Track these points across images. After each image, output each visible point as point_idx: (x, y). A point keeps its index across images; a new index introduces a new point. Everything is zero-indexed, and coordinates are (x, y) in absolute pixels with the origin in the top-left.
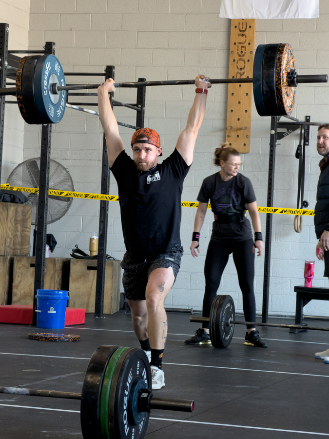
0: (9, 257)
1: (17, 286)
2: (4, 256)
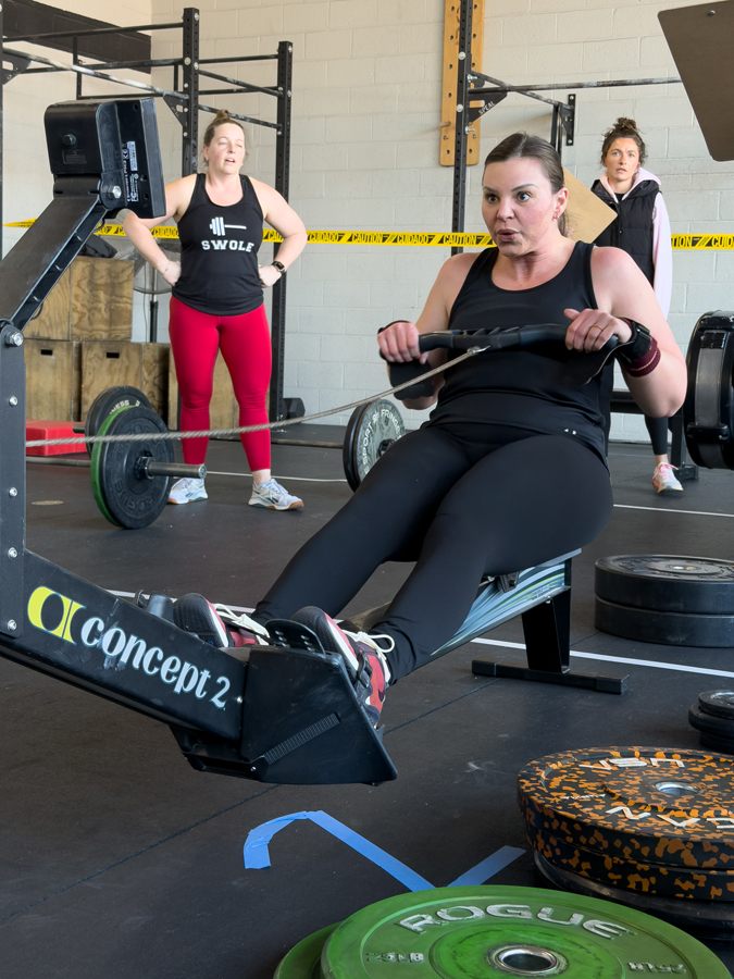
0: (75, 343)
1: (88, 389)
2: (68, 341)
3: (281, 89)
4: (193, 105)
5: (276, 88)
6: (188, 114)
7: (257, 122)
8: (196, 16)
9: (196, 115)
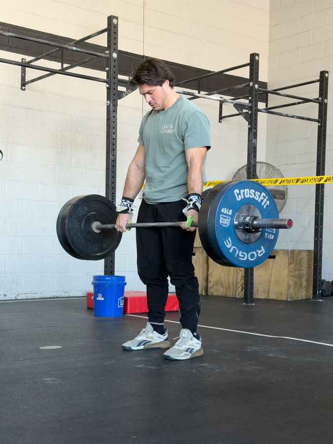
3: (320, 99)
4: (254, 109)
5: (318, 99)
6: (251, 115)
7: (303, 118)
8: (257, 58)
9: (256, 115)
